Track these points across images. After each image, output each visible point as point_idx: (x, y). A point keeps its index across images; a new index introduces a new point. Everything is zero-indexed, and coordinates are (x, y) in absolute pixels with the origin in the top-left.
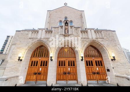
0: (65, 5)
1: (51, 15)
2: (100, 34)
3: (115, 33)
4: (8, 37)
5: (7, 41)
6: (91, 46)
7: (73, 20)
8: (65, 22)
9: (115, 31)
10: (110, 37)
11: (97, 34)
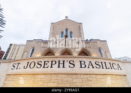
0: (66, 18)
1: (54, 27)
2: (89, 44)
3: (106, 43)
4: (11, 45)
5: (10, 49)
6: (83, 52)
7: (72, 31)
8: (65, 36)
9: (106, 41)
10: (95, 46)
11: (87, 44)
